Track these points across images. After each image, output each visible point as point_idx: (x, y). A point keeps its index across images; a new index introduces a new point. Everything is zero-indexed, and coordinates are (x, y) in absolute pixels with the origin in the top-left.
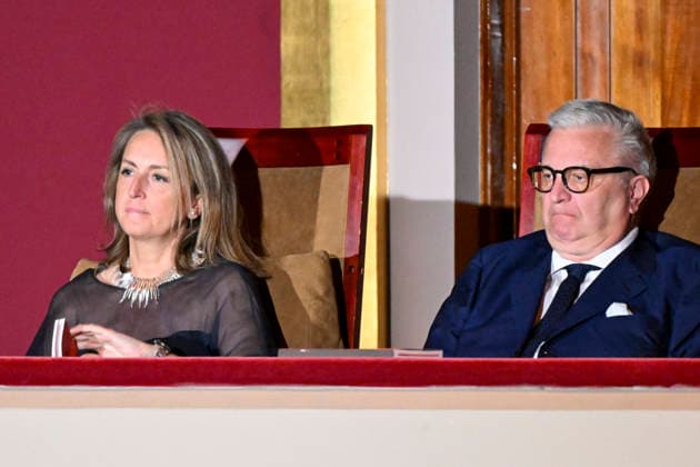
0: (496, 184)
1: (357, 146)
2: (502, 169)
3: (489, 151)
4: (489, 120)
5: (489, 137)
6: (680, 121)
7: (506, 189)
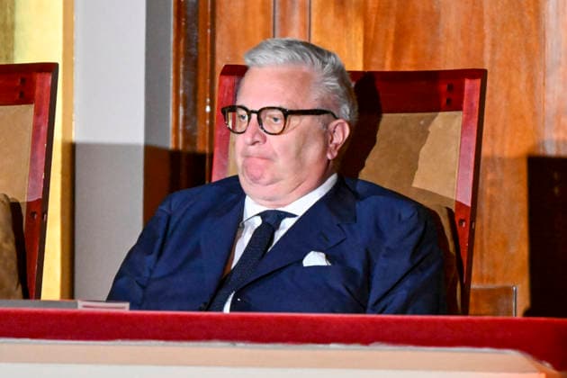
0: (188, 127)
1: (42, 85)
2: (195, 111)
3: (181, 92)
4: (182, 59)
5: (181, 76)
6: (383, 66)
7: (199, 133)
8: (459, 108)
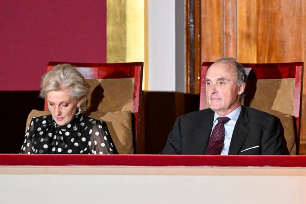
0: (192, 85)
1: (137, 70)
2: (194, 78)
3: (189, 72)
4: (189, 60)
5: (189, 66)
6: (264, 61)
7: (196, 87)
8: (293, 77)
